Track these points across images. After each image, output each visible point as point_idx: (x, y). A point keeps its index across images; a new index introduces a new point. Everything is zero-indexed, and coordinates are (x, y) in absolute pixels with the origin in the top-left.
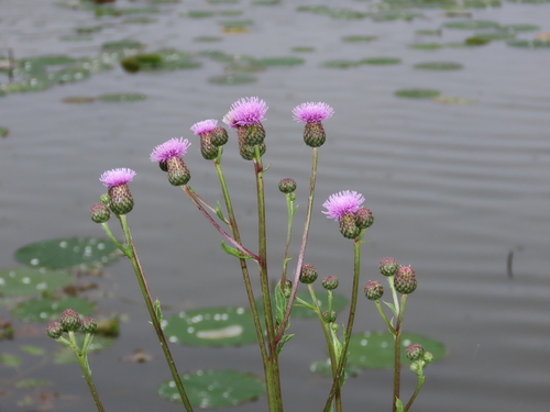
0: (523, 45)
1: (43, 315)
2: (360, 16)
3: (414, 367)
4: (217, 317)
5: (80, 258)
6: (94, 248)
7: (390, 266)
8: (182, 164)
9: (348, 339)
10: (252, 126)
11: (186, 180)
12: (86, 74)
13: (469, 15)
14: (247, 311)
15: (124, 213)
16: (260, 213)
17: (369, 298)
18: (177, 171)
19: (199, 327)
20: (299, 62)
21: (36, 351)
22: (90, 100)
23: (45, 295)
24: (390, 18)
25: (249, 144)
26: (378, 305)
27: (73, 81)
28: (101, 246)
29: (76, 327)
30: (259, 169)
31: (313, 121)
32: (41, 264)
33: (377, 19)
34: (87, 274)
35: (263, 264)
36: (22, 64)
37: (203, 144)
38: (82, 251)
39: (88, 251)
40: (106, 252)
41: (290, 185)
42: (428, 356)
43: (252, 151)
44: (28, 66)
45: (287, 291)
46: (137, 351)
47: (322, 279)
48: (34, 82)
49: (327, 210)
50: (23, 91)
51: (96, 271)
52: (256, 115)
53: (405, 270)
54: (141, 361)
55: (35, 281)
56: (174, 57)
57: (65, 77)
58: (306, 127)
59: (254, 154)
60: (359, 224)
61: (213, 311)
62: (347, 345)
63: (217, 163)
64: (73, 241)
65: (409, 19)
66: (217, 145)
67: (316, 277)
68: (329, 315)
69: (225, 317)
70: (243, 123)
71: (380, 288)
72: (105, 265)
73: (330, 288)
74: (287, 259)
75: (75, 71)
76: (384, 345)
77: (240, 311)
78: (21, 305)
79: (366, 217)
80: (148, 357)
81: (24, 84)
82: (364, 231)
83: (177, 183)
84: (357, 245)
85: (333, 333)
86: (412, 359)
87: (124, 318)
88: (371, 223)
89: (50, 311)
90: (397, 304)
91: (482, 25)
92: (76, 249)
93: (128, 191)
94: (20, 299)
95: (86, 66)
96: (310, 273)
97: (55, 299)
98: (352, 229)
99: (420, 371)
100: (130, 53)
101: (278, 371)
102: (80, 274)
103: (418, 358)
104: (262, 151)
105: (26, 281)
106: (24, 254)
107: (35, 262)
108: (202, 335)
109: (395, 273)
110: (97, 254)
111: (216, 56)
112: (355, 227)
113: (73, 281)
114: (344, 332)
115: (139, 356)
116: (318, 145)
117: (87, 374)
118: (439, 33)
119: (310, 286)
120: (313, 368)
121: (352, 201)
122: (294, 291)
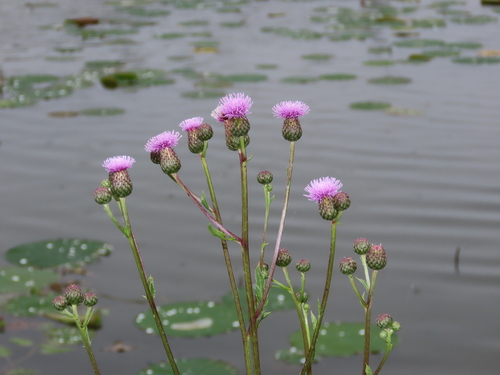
0: (467, 61)
1: (32, 310)
2: (317, 36)
3: (383, 334)
4: (190, 311)
5: (65, 258)
6: (78, 248)
7: (363, 246)
8: (174, 154)
9: (322, 313)
10: (238, 119)
11: (177, 168)
12: (70, 90)
13: (417, 34)
14: (217, 304)
15: (124, 196)
16: (243, 198)
17: (344, 272)
18: (169, 161)
19: (173, 320)
20: (263, 78)
21: (25, 343)
22: (74, 114)
23: (33, 291)
24: (346, 38)
25: (235, 135)
26: (351, 279)
27: (58, 97)
28: (84, 247)
29: (79, 301)
30: (243, 159)
31: (291, 117)
32: (30, 264)
33: (334, 39)
34: (72, 272)
35: (246, 246)
36: (11, 82)
37: (190, 139)
38: (67, 251)
39: (72, 252)
40: (89, 252)
41: (267, 177)
42: (396, 325)
43: (237, 142)
44: (16, 84)
45: (264, 273)
46: (117, 342)
47: (295, 262)
48: (22, 98)
49: (308, 194)
50: (13, 106)
51: (79, 270)
52: (242, 109)
53: (377, 249)
54: (121, 351)
55: (24, 279)
56: (149, 75)
57: (50, 94)
58: (285, 123)
59: (239, 145)
60: (337, 207)
61: (186, 305)
62: (321, 318)
63: (202, 156)
64: (58, 243)
65: (362, 39)
66: (203, 140)
67: (290, 261)
68: (302, 295)
69: (197, 311)
70: (230, 116)
71: (354, 263)
72: (87, 263)
73: (303, 271)
74: (264, 244)
75: (60, 88)
76: (342, 334)
77: (211, 305)
78: (10, 301)
79: (343, 200)
80: (127, 348)
81: (13, 100)
82: (341, 213)
83: (169, 172)
84: (334, 226)
85: (305, 312)
86: (382, 327)
87: (105, 312)
88: (348, 206)
89: (37, 306)
90: (368, 279)
91: (428, 43)
92: (61, 250)
93: (127, 176)
94: (10, 296)
95: (69, 83)
96: (285, 257)
97: (41, 295)
98: (330, 211)
99: (389, 339)
100: (109, 71)
101: (257, 343)
102: (64, 273)
103: (387, 327)
104: (247, 143)
105: (16, 279)
106: (14, 255)
107: (23, 261)
108: (176, 326)
109: (367, 252)
110: (81, 254)
111: (188, 73)
112: (333, 210)
113: (58, 278)
114: (319, 307)
115: (119, 346)
116: (295, 140)
117: (87, 344)
118: (389, 50)
119: (284, 269)
120: (278, 355)
121: (332, 185)
122: (271, 273)
